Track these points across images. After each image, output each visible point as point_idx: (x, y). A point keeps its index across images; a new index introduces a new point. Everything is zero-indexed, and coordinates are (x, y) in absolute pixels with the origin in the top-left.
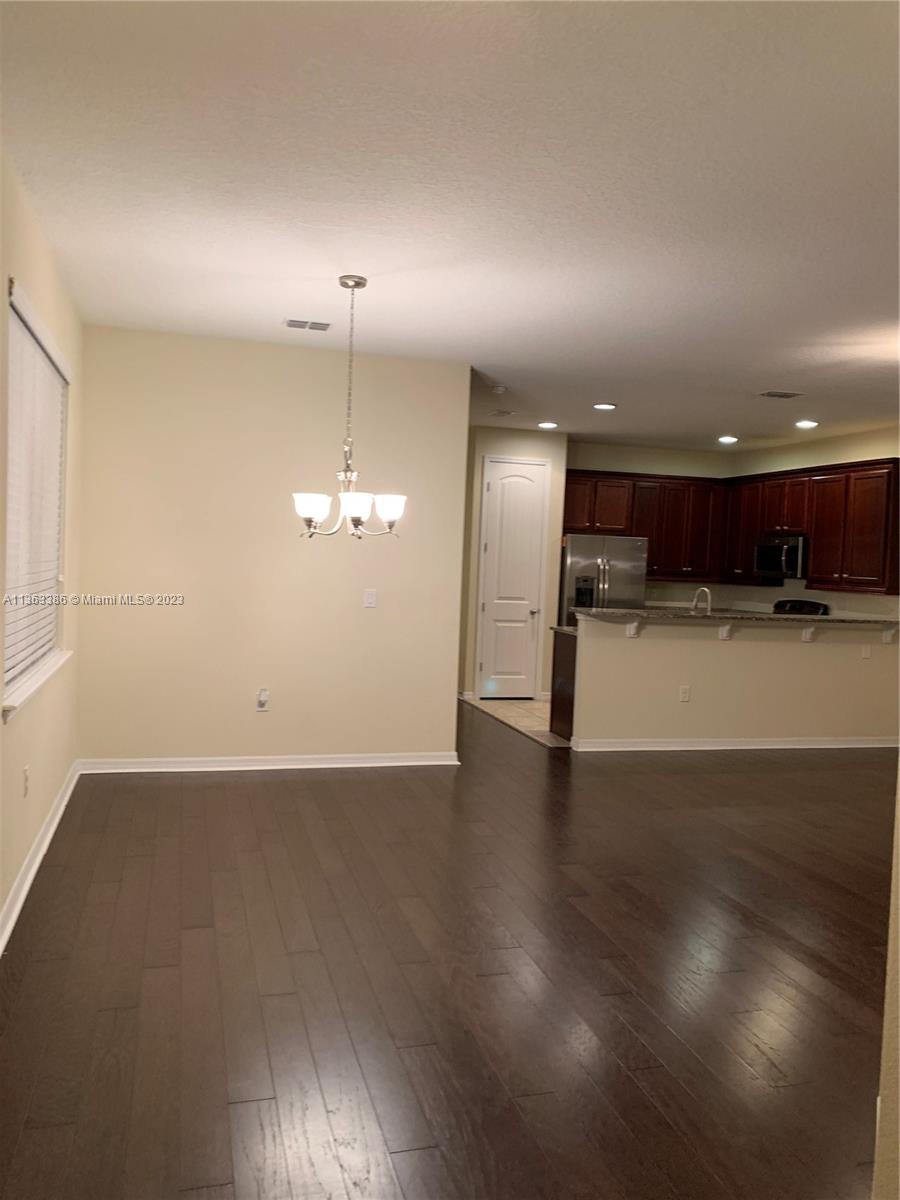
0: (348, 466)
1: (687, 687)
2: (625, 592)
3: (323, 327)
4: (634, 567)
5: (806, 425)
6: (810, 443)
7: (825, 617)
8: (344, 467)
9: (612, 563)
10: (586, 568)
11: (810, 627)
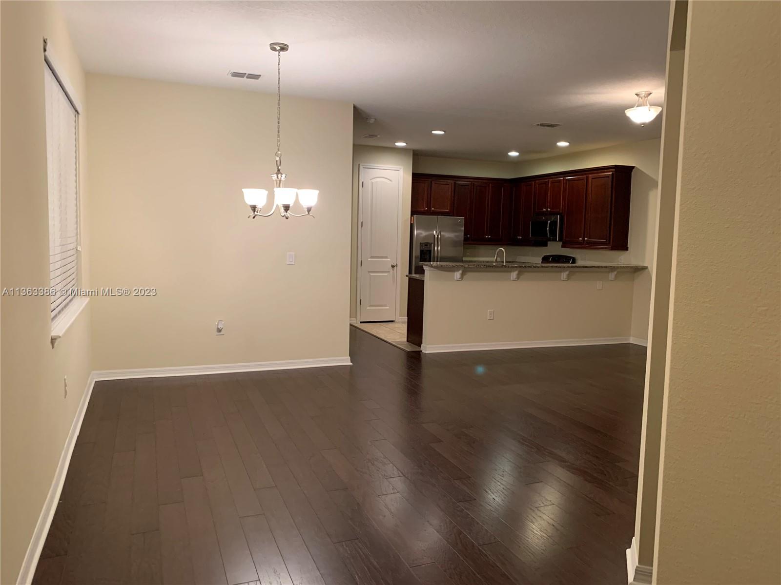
0: (279, 170)
1: (492, 310)
2: (451, 252)
3: (257, 77)
4: (456, 236)
5: (563, 144)
6: (565, 155)
7: (574, 265)
8: (276, 171)
9: (442, 233)
10: (426, 236)
11: (566, 271)
